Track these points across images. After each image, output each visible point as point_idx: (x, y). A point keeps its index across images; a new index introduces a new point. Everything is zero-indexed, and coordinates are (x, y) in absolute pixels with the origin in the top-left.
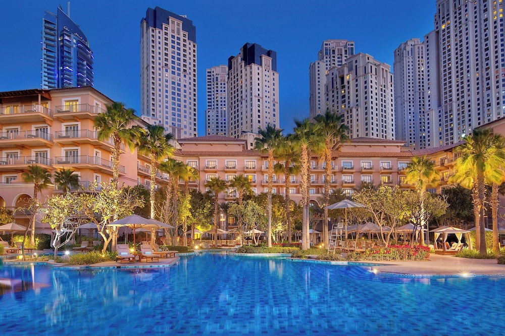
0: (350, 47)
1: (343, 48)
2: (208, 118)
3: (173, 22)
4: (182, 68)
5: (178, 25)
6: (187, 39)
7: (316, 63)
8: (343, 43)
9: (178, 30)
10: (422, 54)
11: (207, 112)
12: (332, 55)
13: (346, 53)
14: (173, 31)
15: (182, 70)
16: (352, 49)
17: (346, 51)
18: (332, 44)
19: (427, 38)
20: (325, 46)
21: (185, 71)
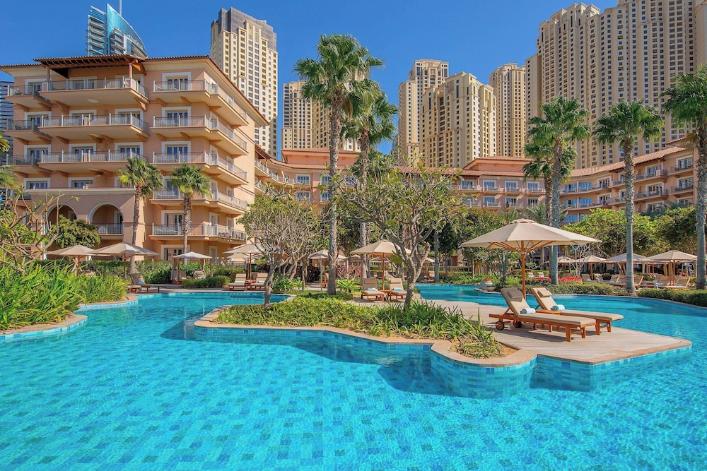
0: (444, 68)
1: (436, 69)
2: (284, 137)
3: (251, 27)
4: (261, 79)
5: (257, 30)
6: (266, 47)
7: (407, 84)
8: (436, 64)
9: (257, 35)
10: (520, 80)
11: (284, 130)
12: (424, 76)
13: (439, 75)
14: (251, 37)
15: (261, 81)
16: (446, 70)
17: (439, 73)
18: (424, 65)
19: (529, 62)
20: (417, 66)
21: (264, 82)
